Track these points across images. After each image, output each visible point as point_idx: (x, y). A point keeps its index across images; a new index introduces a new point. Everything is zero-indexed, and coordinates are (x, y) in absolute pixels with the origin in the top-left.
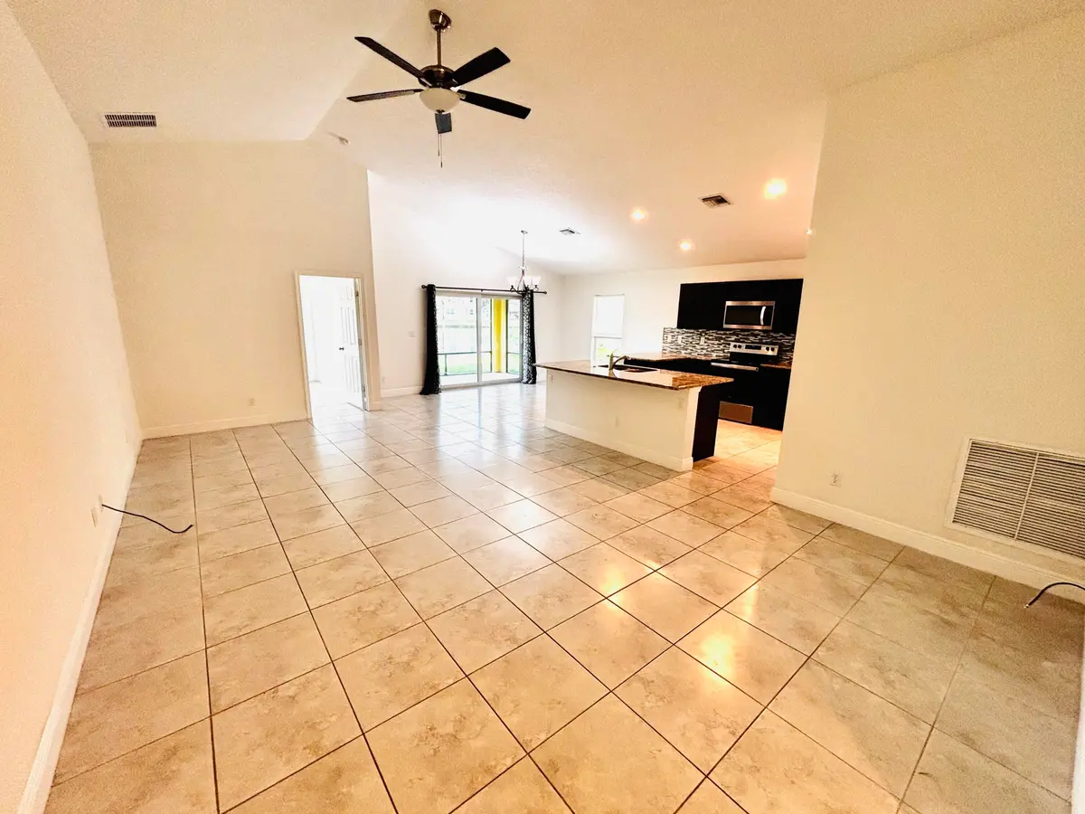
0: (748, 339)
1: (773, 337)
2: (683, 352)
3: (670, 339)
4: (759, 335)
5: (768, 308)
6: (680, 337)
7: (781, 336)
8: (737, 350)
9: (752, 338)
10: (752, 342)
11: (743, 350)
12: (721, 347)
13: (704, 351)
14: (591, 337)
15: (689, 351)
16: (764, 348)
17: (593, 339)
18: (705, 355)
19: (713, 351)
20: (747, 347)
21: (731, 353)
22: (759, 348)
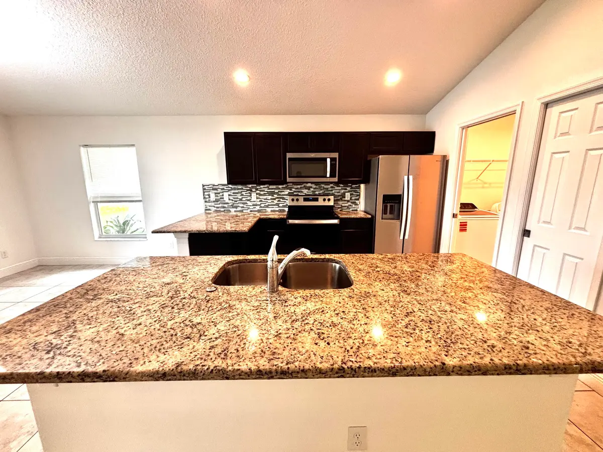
0: (302, 192)
1: (324, 188)
2: (233, 210)
3: (213, 197)
4: (311, 187)
5: (333, 160)
6: (226, 195)
7: (332, 187)
8: (295, 203)
9: (305, 191)
10: (306, 195)
11: (302, 203)
12: (276, 202)
13: (258, 208)
14: (89, 203)
15: (239, 209)
16: (321, 199)
17: (92, 206)
18: (259, 211)
19: (267, 206)
20: (305, 200)
21: (290, 207)
22: (317, 200)
